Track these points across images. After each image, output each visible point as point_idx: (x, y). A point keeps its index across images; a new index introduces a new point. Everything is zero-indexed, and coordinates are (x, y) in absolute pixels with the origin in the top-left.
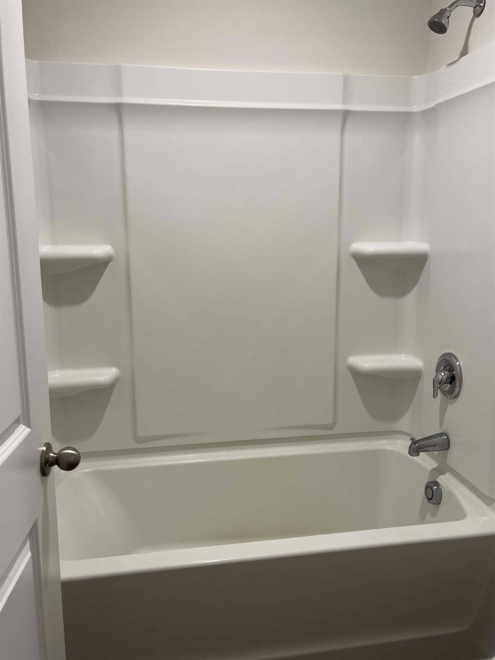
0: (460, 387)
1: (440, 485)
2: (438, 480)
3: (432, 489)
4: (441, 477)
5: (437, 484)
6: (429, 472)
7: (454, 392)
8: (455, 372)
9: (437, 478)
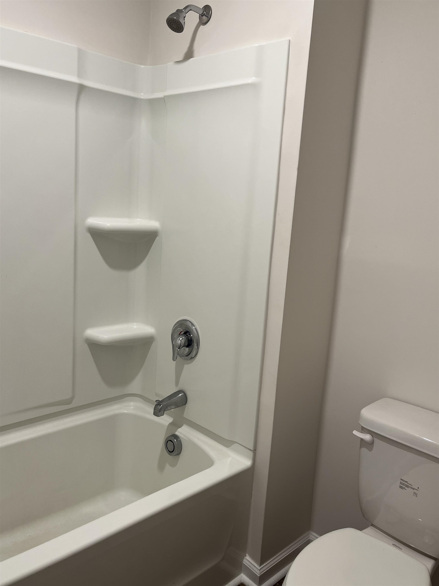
0: (198, 348)
1: (179, 437)
2: (177, 433)
3: (173, 442)
4: (179, 430)
5: (176, 437)
6: (166, 428)
7: (191, 354)
8: (192, 335)
9: (176, 431)
